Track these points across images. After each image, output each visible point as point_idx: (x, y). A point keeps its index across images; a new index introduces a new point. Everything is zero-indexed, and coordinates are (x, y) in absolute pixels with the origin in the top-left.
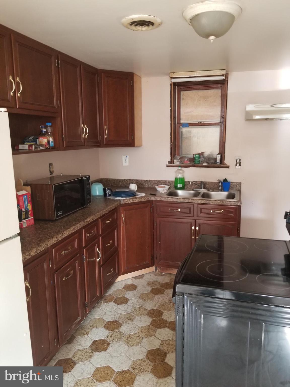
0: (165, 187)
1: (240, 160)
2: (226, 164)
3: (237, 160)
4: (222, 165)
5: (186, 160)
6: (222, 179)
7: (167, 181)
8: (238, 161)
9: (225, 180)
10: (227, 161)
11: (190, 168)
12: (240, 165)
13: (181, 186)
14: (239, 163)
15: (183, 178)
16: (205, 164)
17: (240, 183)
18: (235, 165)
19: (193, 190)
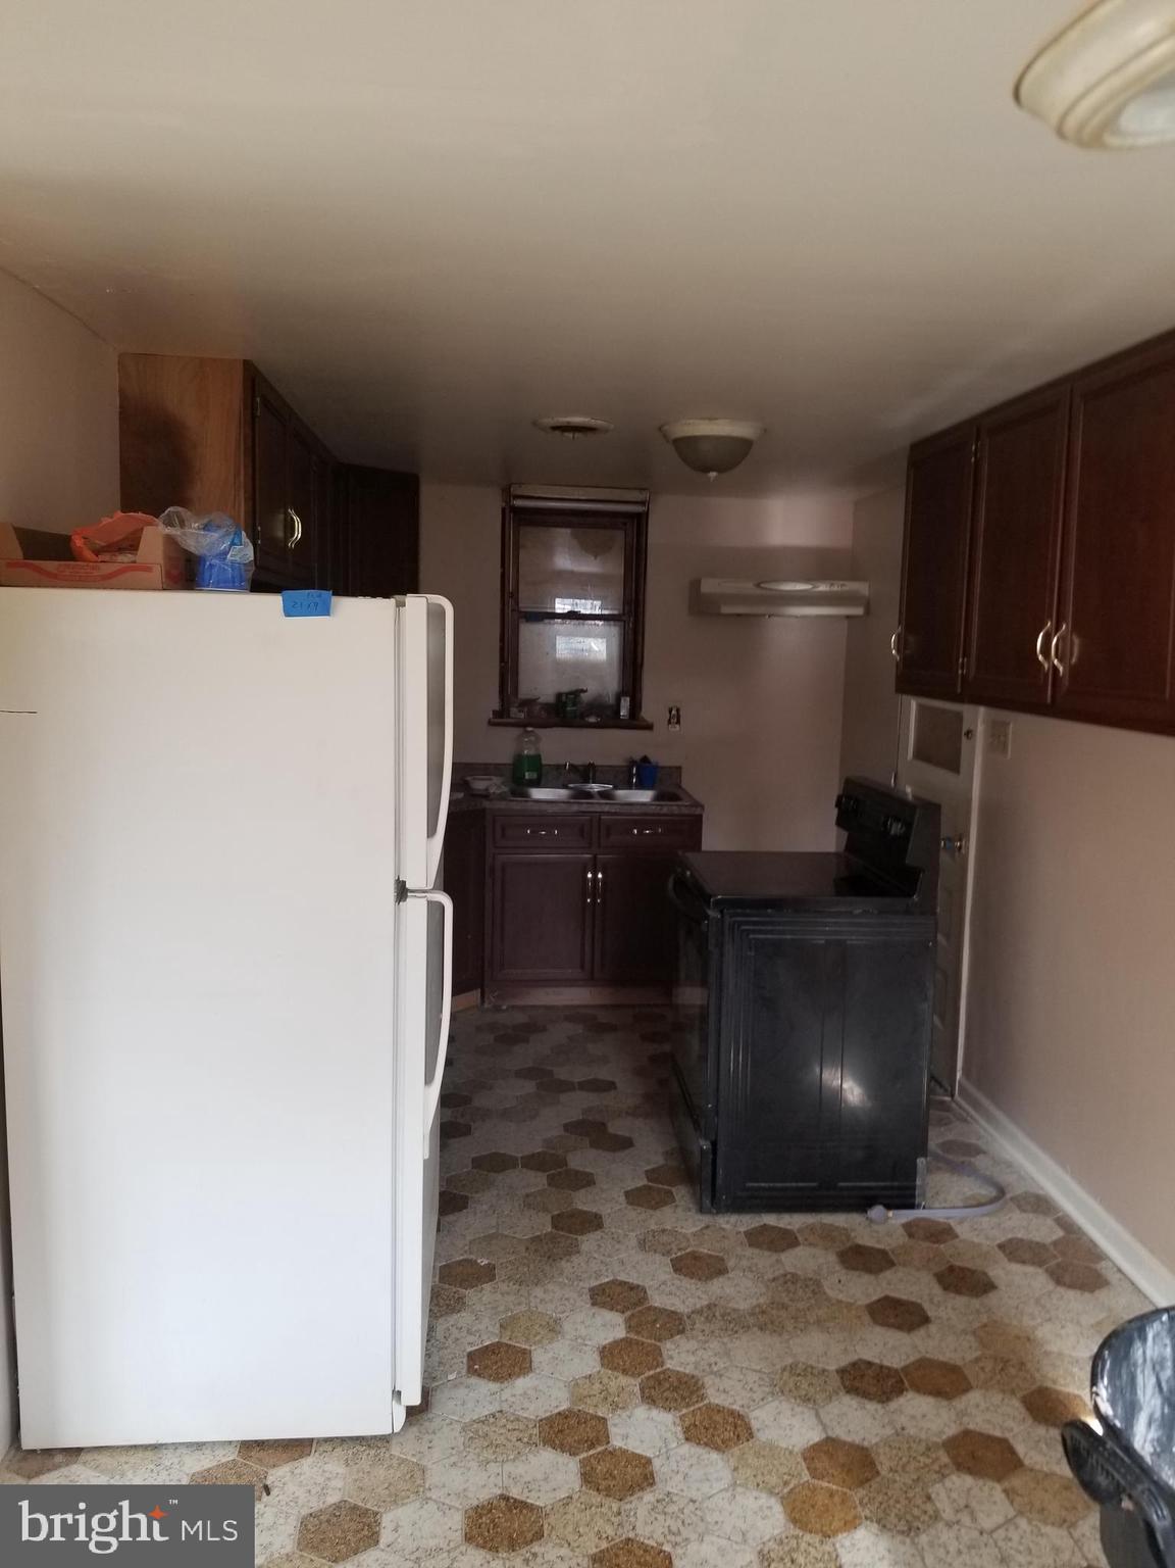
0: (490, 779)
1: (678, 710)
2: (644, 720)
3: (670, 712)
4: (635, 722)
5: (538, 708)
6: (637, 757)
7: (490, 764)
8: (674, 712)
9: (645, 759)
10: (648, 712)
11: (554, 729)
12: (678, 722)
13: (535, 776)
14: (675, 717)
15: (538, 757)
16: (592, 720)
17: (679, 768)
18: (666, 723)
19: (565, 787)
